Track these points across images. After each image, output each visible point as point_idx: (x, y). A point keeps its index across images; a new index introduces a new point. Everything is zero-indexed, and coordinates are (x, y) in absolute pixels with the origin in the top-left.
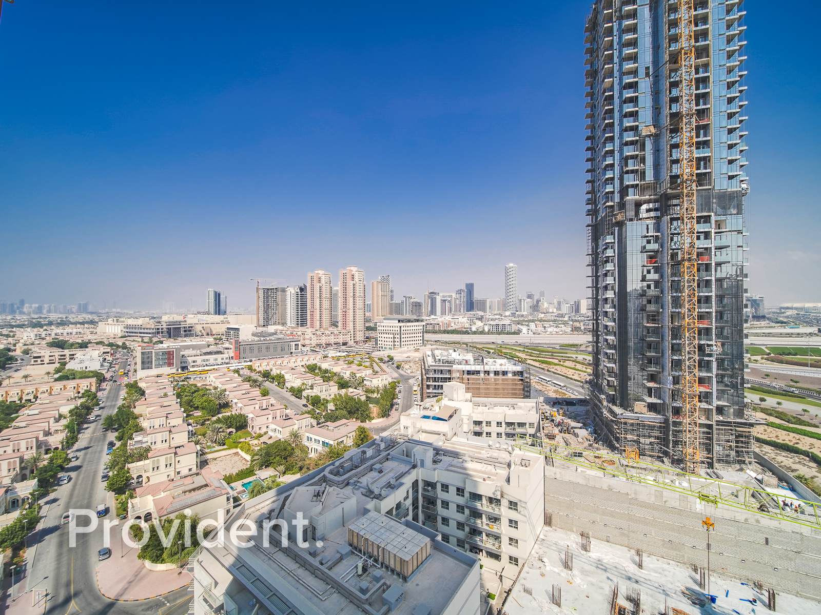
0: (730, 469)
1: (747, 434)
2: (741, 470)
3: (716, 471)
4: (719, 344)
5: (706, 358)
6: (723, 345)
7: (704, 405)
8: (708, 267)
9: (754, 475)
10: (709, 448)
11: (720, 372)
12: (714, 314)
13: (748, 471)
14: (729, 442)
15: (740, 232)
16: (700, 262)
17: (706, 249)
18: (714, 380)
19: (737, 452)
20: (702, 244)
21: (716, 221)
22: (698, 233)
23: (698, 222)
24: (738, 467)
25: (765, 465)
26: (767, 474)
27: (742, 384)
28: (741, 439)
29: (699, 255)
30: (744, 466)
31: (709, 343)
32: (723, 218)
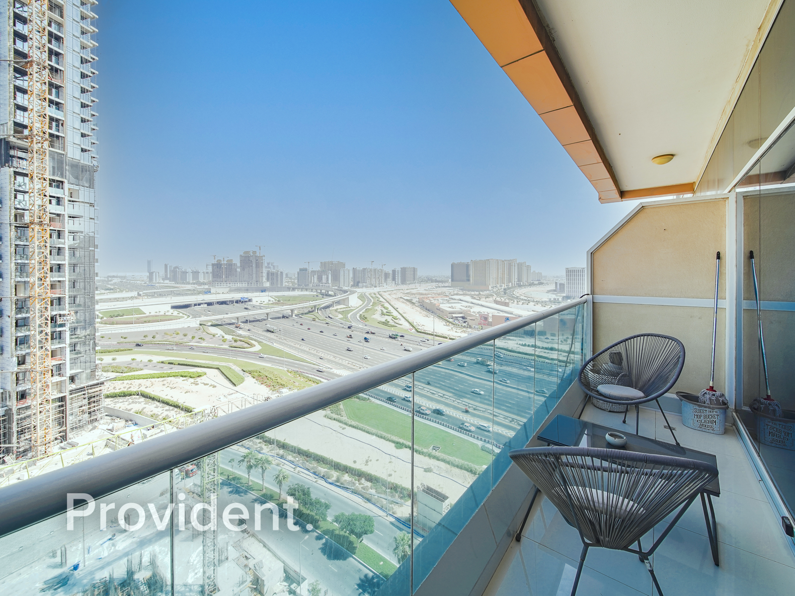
0: (83, 432)
1: (98, 393)
2: (95, 428)
3: (70, 441)
4: (72, 313)
5: (58, 329)
6: (76, 312)
7: (57, 379)
8: (59, 234)
9: (106, 427)
10: (61, 422)
11: (74, 340)
12: (67, 283)
13: (100, 427)
14: (81, 407)
15: (92, 205)
16: (52, 228)
17: (58, 215)
18: (68, 350)
19: (90, 413)
20: (53, 208)
21: (69, 189)
22: (50, 196)
23: (51, 185)
24: (90, 427)
25: (113, 415)
26: (116, 421)
27: (94, 349)
28: (93, 400)
29: (51, 220)
30: (96, 424)
31: (62, 312)
32: (77, 188)
